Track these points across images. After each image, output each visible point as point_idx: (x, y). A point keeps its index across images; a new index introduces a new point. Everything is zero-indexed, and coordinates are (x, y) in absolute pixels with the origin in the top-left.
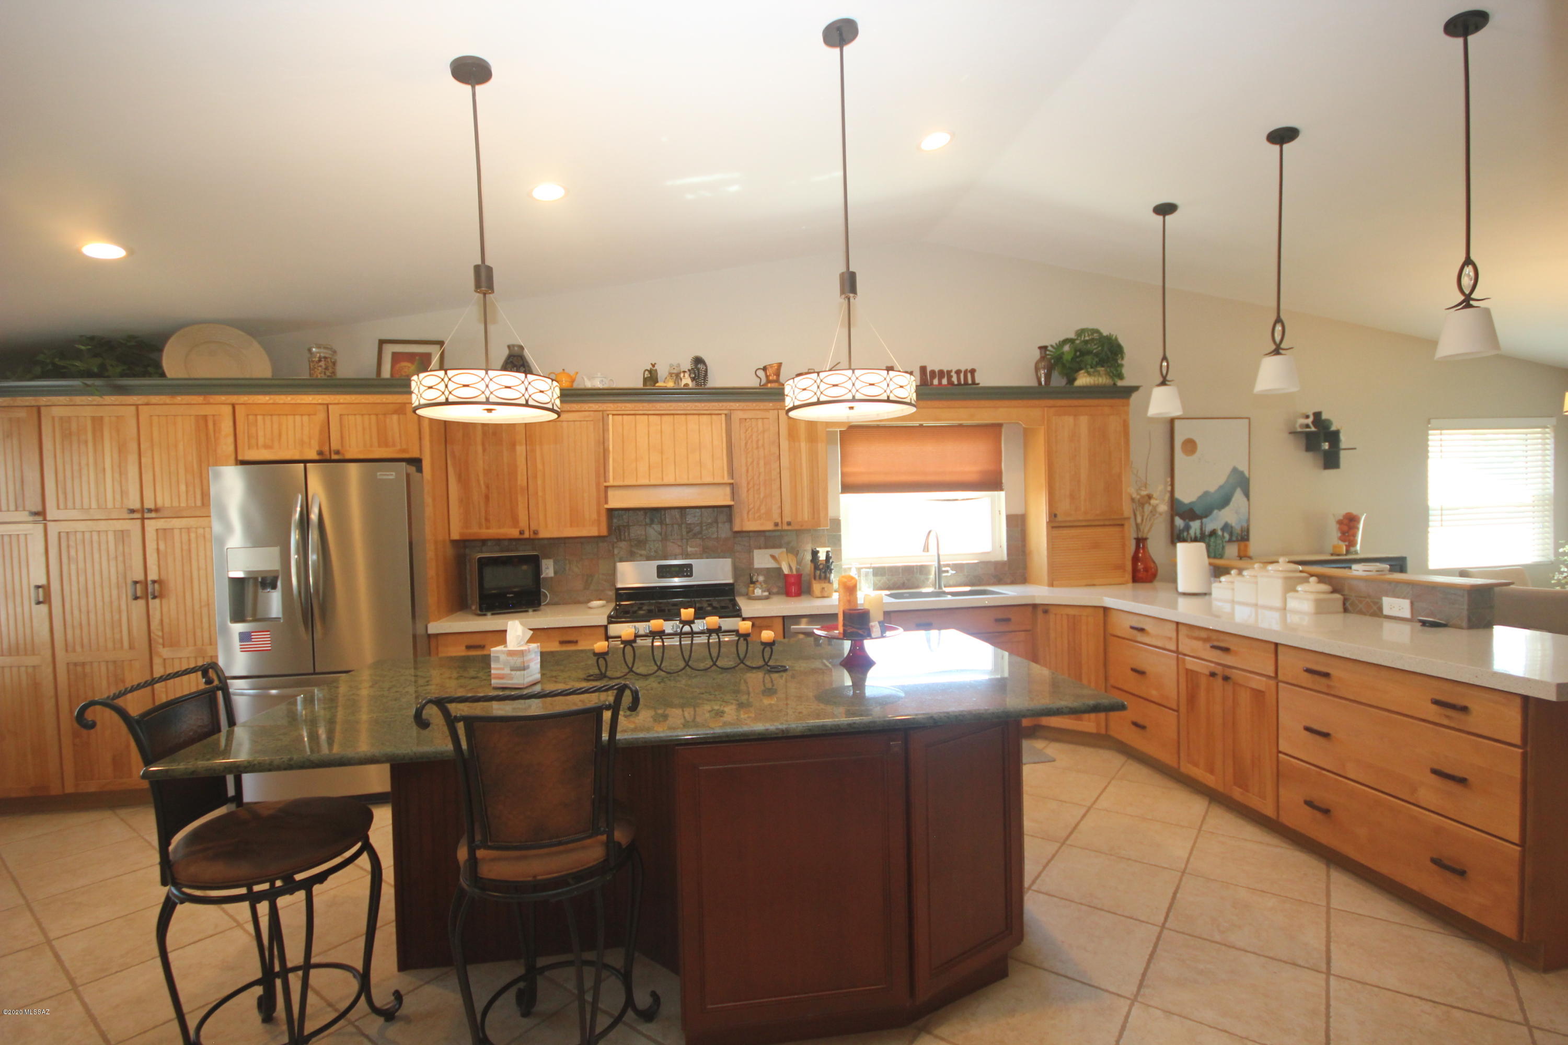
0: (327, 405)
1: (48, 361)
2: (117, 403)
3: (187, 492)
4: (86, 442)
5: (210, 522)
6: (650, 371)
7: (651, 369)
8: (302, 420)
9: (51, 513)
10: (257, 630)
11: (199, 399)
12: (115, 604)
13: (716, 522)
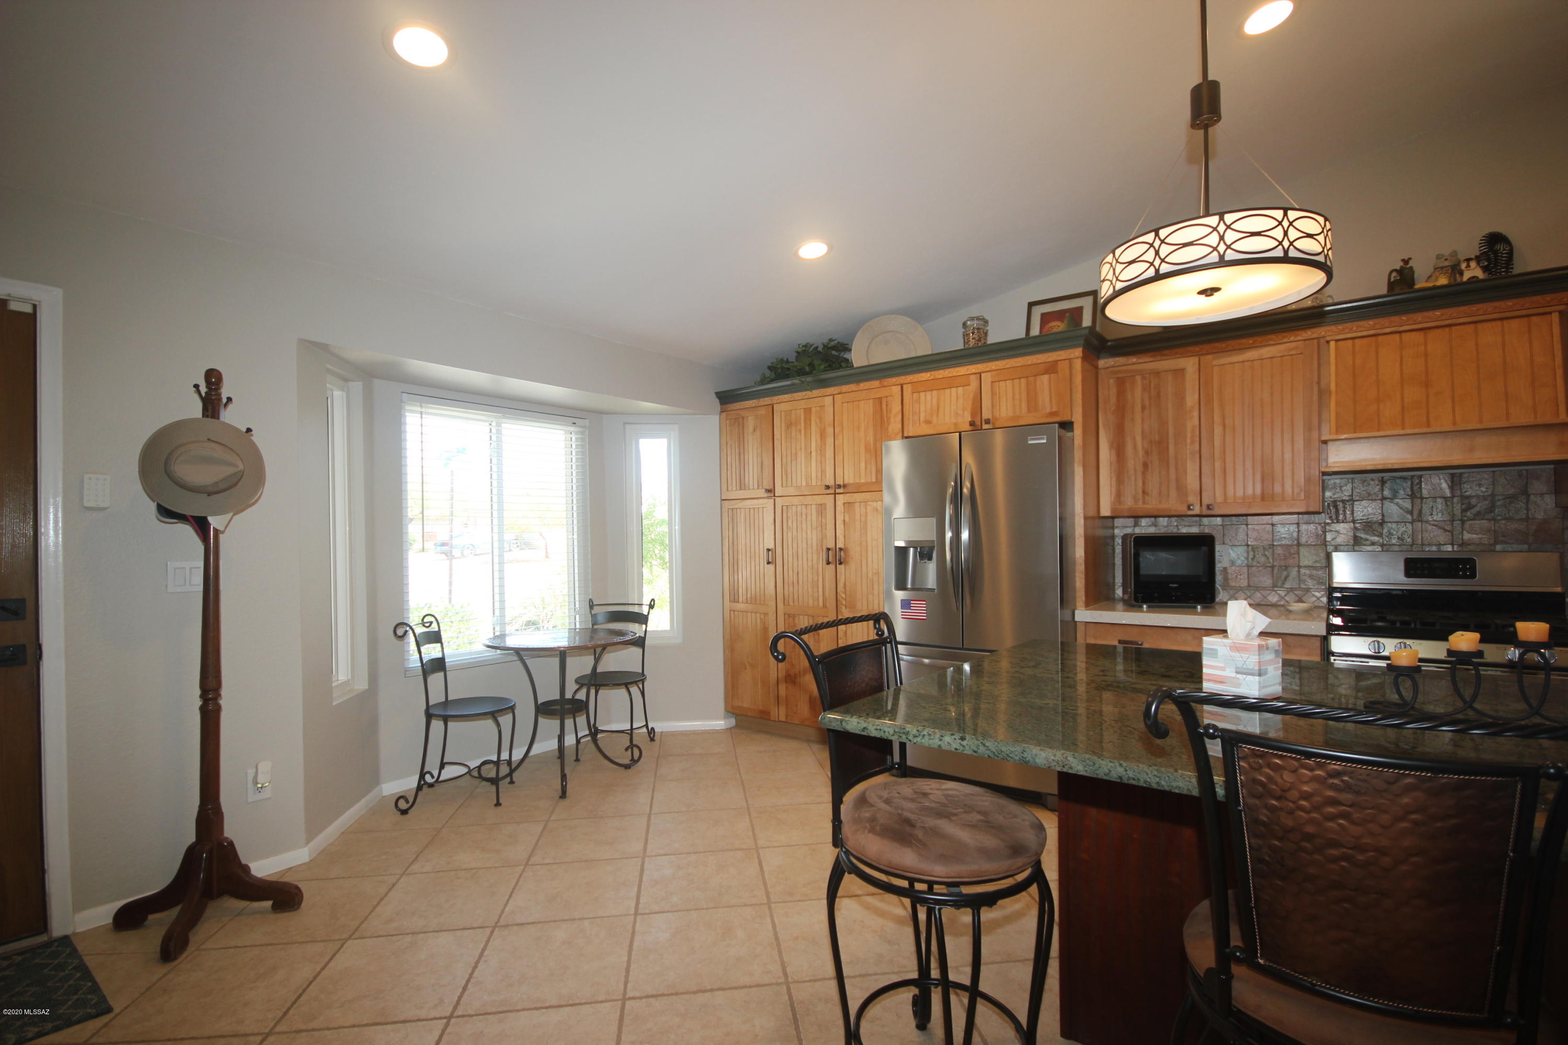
0: (980, 374)
1: (779, 366)
2: (821, 395)
3: (866, 468)
4: (800, 431)
5: (882, 496)
6: (1400, 272)
7: (1401, 267)
8: (957, 391)
9: (778, 492)
10: (916, 599)
11: (876, 383)
12: (815, 566)
13: (1525, 492)
